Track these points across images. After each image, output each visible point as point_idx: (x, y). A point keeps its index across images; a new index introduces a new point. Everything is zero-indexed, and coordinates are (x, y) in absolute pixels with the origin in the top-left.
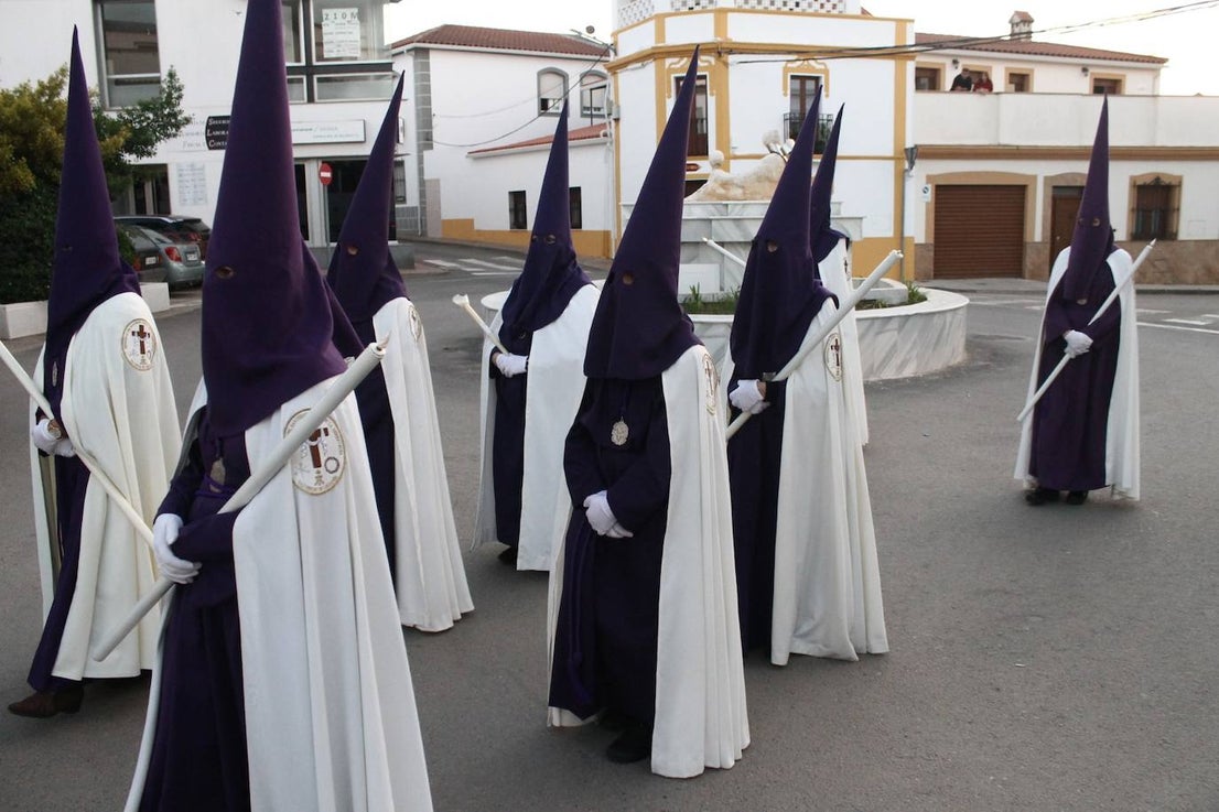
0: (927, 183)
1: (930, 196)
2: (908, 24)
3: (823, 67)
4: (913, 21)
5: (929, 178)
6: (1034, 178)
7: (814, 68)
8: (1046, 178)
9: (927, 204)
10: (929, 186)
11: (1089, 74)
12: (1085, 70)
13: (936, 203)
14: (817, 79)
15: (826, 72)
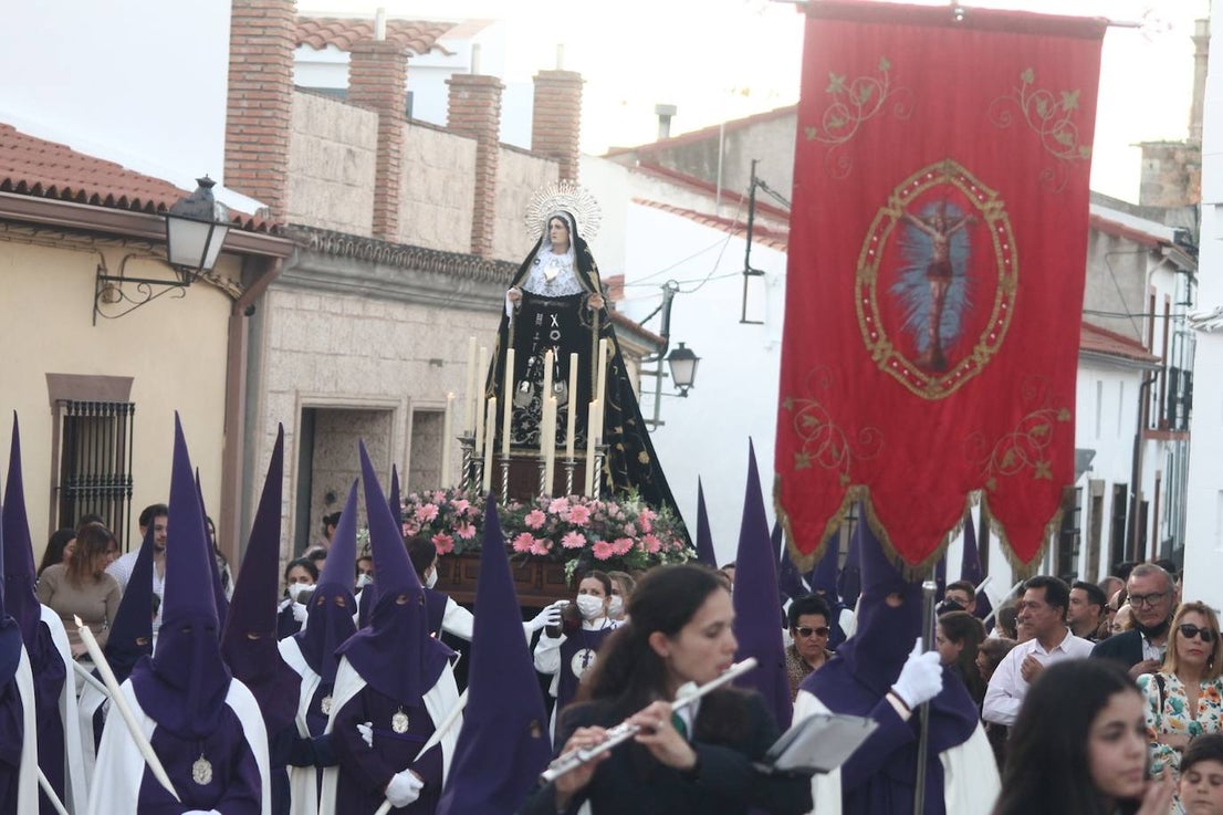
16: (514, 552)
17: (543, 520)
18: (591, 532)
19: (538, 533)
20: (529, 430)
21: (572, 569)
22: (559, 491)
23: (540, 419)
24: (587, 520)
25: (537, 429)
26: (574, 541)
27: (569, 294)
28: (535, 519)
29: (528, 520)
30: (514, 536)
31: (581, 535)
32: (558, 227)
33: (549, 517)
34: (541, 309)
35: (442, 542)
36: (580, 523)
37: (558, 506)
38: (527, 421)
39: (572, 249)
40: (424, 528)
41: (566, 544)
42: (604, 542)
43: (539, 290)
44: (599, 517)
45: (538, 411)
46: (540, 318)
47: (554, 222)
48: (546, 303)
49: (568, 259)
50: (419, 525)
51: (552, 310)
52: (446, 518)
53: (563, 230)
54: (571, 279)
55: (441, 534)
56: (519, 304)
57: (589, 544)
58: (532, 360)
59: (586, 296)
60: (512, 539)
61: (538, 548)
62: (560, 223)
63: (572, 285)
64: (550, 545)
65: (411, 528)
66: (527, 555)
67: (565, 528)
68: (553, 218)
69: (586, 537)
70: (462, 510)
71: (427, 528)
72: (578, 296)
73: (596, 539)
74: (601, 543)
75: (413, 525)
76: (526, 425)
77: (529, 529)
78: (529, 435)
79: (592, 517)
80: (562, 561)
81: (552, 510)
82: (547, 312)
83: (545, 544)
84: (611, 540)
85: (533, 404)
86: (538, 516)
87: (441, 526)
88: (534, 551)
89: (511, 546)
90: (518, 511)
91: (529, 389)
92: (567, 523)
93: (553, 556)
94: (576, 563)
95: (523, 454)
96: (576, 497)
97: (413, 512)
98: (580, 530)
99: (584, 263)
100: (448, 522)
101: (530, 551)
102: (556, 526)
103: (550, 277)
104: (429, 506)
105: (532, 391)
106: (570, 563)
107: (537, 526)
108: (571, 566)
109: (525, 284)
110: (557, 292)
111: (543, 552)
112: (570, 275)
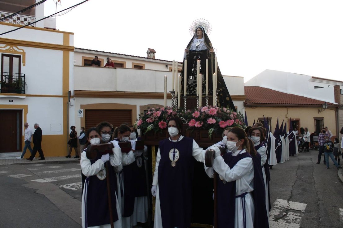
0: (81, 108)
1: (82, 115)
2: (70, 35)
3: (22, 51)
4: (73, 34)
5: (82, 106)
6: (135, 106)
7: (16, 51)
8: (140, 106)
9: (81, 118)
10: (82, 110)
11: (168, 67)
12: (167, 66)
13: (86, 118)
14: (19, 57)
15: (24, 53)
16: (189, 127)
17: (199, 114)
18: (218, 118)
19: (197, 119)
20: (193, 90)
21: (211, 132)
22: (204, 104)
23: (196, 86)
24: (216, 113)
25: (195, 90)
26: (211, 121)
27: (203, 49)
28: (196, 114)
29: (193, 115)
30: (189, 121)
31: (214, 119)
32: (199, 30)
33: (201, 113)
34: (195, 54)
35: (162, 124)
36: (213, 114)
37: (204, 109)
38: (192, 87)
39: (204, 37)
40: (156, 119)
41: (208, 123)
42: (223, 121)
43: (194, 49)
44: (220, 112)
45: (195, 84)
46: (195, 57)
47: (198, 29)
48: (196, 53)
49: (203, 40)
50: (154, 118)
51: (198, 54)
52: (164, 115)
54: (204, 45)
55: (162, 121)
56: (188, 53)
57: (217, 122)
58: (193, 70)
59: (208, 50)
60: (188, 122)
61: (197, 124)
62: (200, 29)
63: (204, 47)
64: (202, 123)
65: (151, 120)
66: (194, 128)
67: (207, 116)
68: (197, 28)
69: (216, 119)
70: (170, 113)
71: (157, 119)
72: (206, 50)
73: (220, 120)
74: (222, 121)
75: (151, 118)
76: (192, 89)
77: (194, 118)
78: (193, 92)
79: (218, 112)
80: (207, 130)
81: (202, 111)
83: (200, 123)
84: (225, 120)
85: (194, 82)
86: (197, 113)
87: (162, 119)
88: (196, 125)
89: (187, 124)
90: (190, 113)
91: (192, 78)
92: (208, 115)
93: (204, 128)
94: (213, 130)
95: (191, 97)
96: (210, 106)
97: (152, 114)
98: (213, 117)
99: (207, 41)
100: (165, 117)
101: (195, 126)
102: (204, 116)
103: (197, 45)
104: (158, 112)
105: (193, 79)
106: (210, 130)
107: (197, 117)
108: (211, 131)
109: (190, 48)
110: (200, 49)
111: (200, 126)
112: (203, 44)
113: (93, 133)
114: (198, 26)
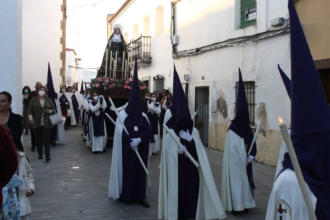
19: (128, 85)
30: (124, 85)
34: (115, 45)
39: (120, 34)
43: (115, 41)
46: (115, 46)
47: (117, 29)
48: (116, 43)
49: (119, 36)
51: (117, 45)
52: (111, 82)
53: (119, 31)
55: (110, 85)
56: (111, 44)
58: (114, 54)
59: (123, 43)
62: (118, 29)
63: (120, 41)
66: (127, 89)
72: (121, 43)
77: (126, 84)
82: (116, 45)
86: (127, 82)
99: (122, 37)
107: (128, 84)
109: (111, 40)
110: (118, 42)
112: (120, 39)
113: (95, 94)
114: (117, 27)
